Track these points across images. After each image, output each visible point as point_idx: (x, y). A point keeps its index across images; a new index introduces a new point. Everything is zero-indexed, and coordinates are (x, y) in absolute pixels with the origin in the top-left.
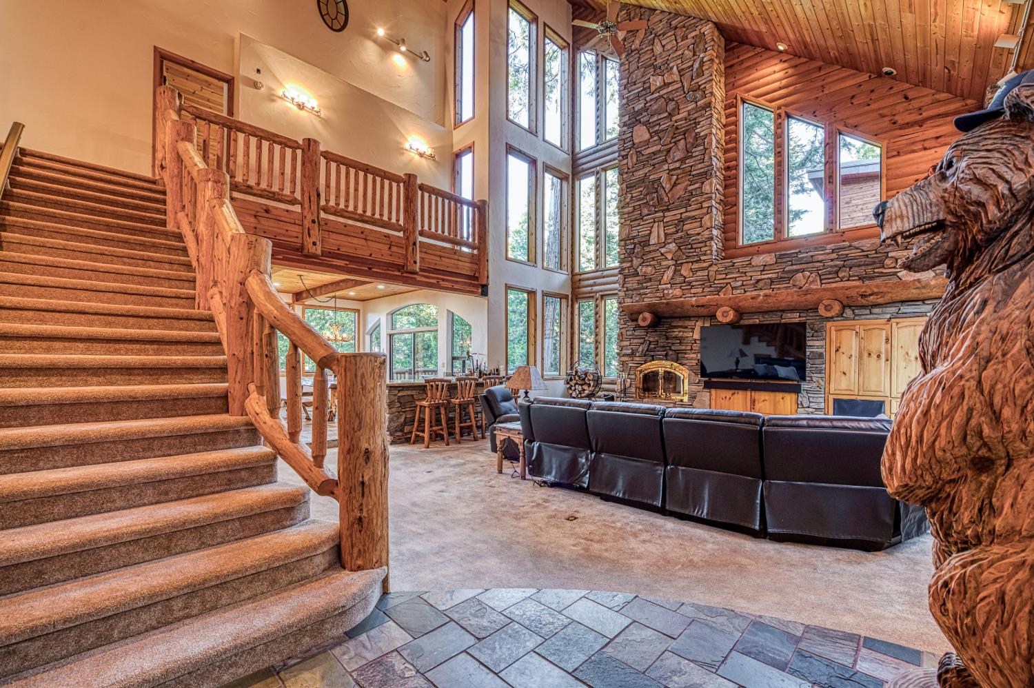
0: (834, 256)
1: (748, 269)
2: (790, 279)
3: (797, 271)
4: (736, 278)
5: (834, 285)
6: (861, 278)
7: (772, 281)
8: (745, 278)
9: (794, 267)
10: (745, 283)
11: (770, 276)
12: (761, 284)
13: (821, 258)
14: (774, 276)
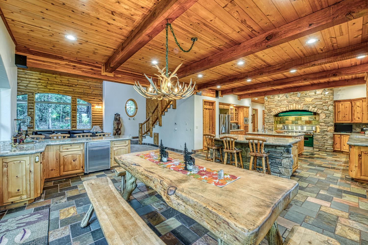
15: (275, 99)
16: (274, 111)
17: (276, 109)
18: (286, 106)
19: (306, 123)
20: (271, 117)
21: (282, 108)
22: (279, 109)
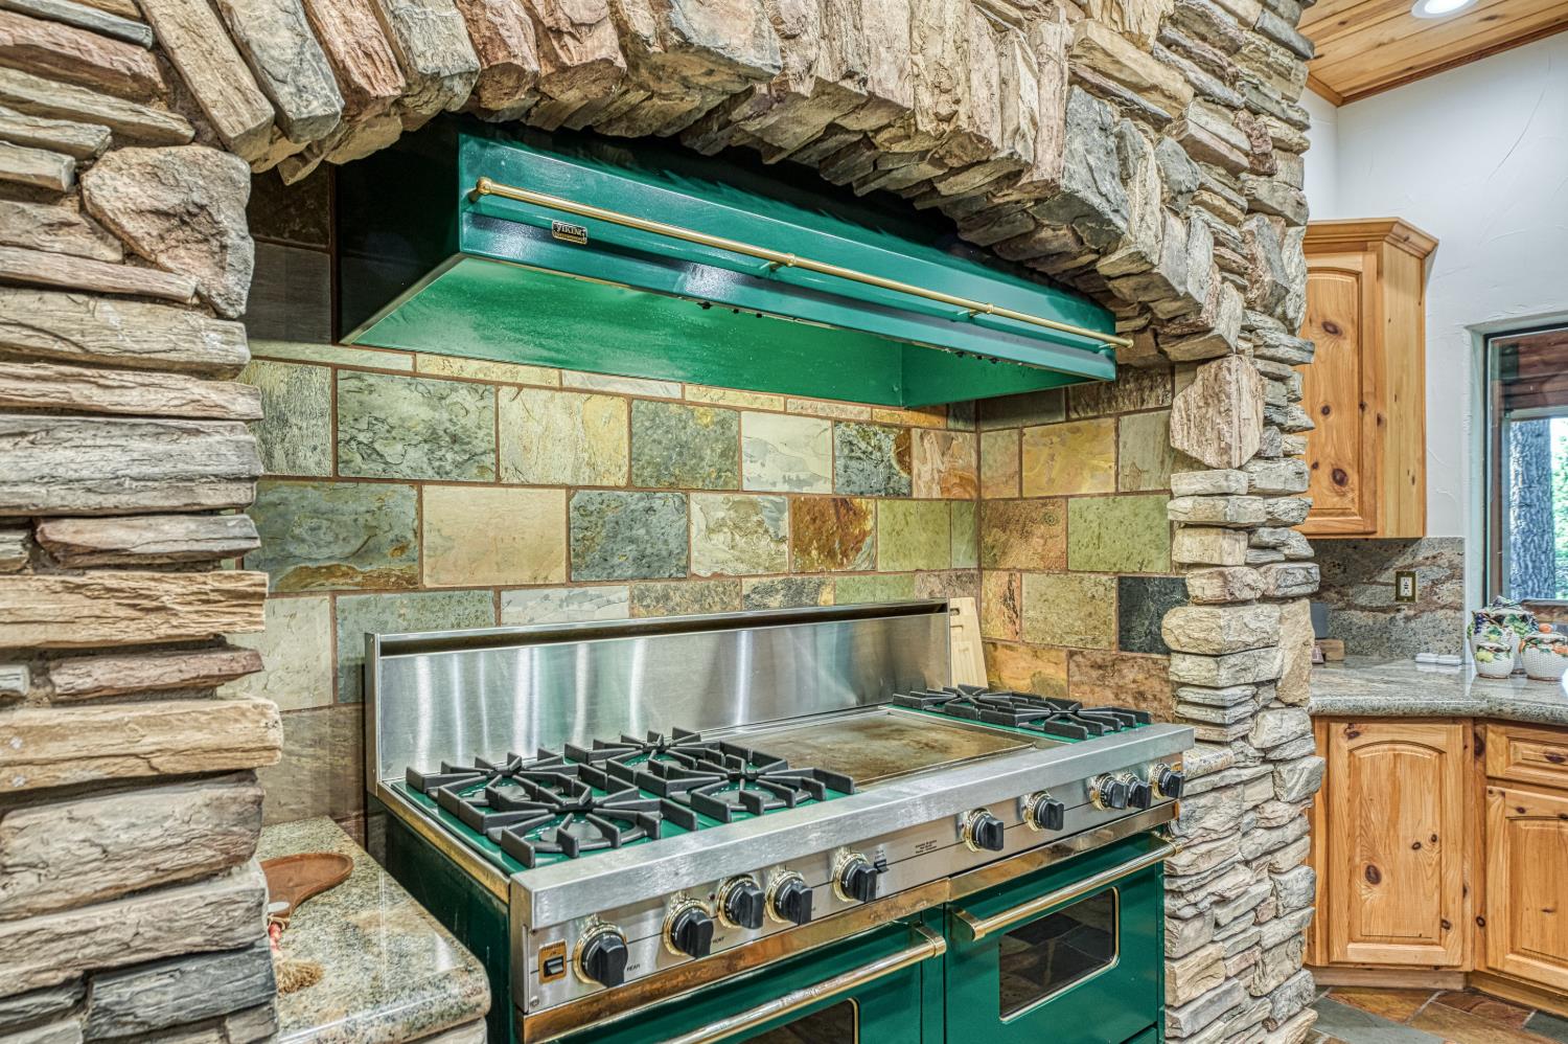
19: (800, 546)
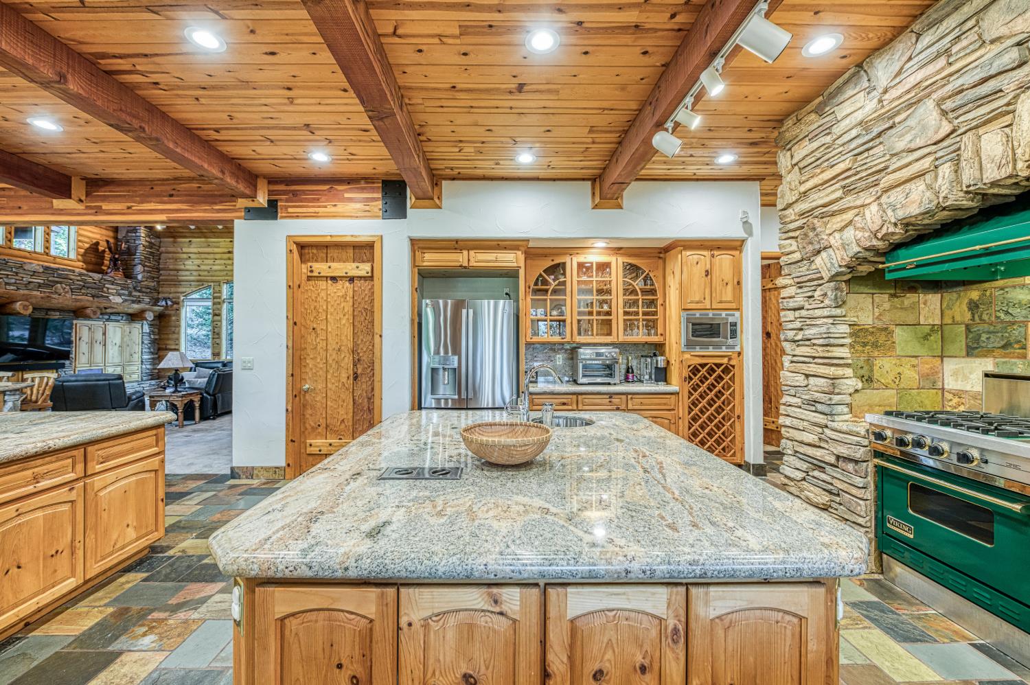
0: (79, 278)
1: (21, 271)
2: (53, 286)
3: (57, 282)
4: (8, 275)
5: (80, 297)
6: (93, 296)
7: (40, 285)
8: (17, 278)
9: (57, 279)
10: (18, 282)
11: (39, 281)
12: (31, 286)
13: (72, 277)
14: (42, 282)
15: (837, 130)
16: (835, 240)
17: (848, 216)
18: (926, 163)
20: (817, 294)
21: (896, 196)
22: (874, 208)
